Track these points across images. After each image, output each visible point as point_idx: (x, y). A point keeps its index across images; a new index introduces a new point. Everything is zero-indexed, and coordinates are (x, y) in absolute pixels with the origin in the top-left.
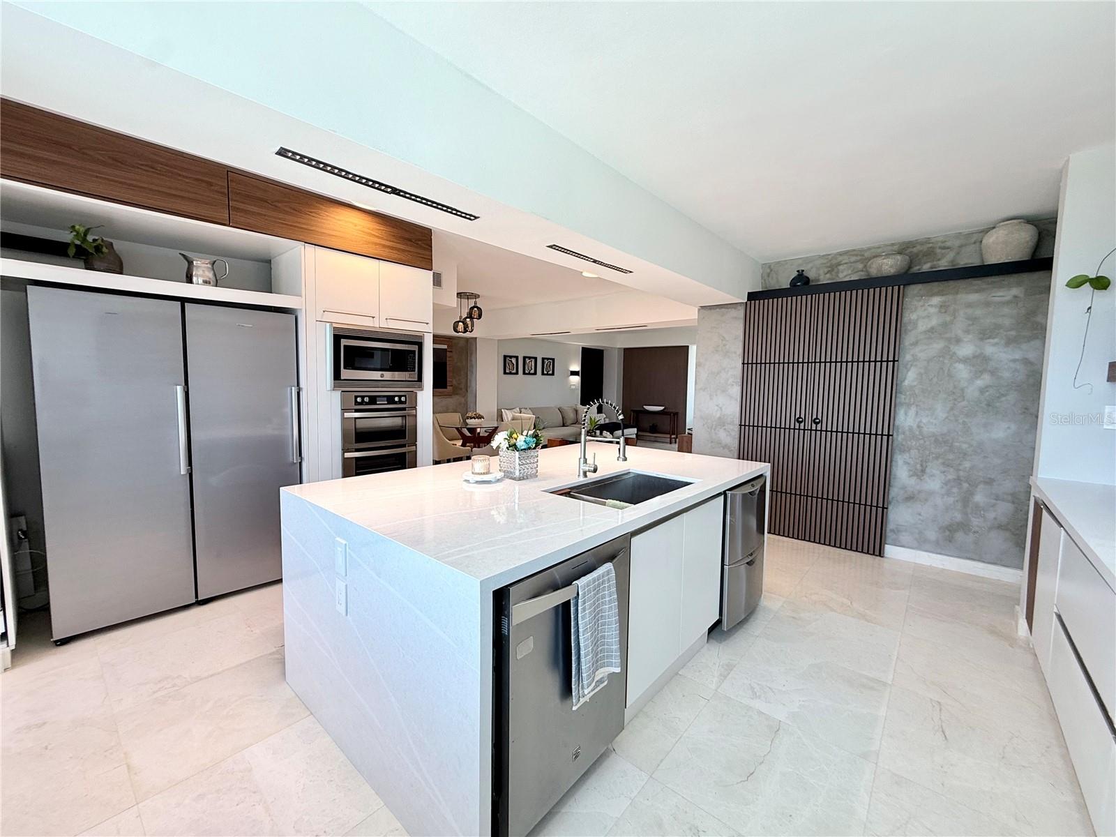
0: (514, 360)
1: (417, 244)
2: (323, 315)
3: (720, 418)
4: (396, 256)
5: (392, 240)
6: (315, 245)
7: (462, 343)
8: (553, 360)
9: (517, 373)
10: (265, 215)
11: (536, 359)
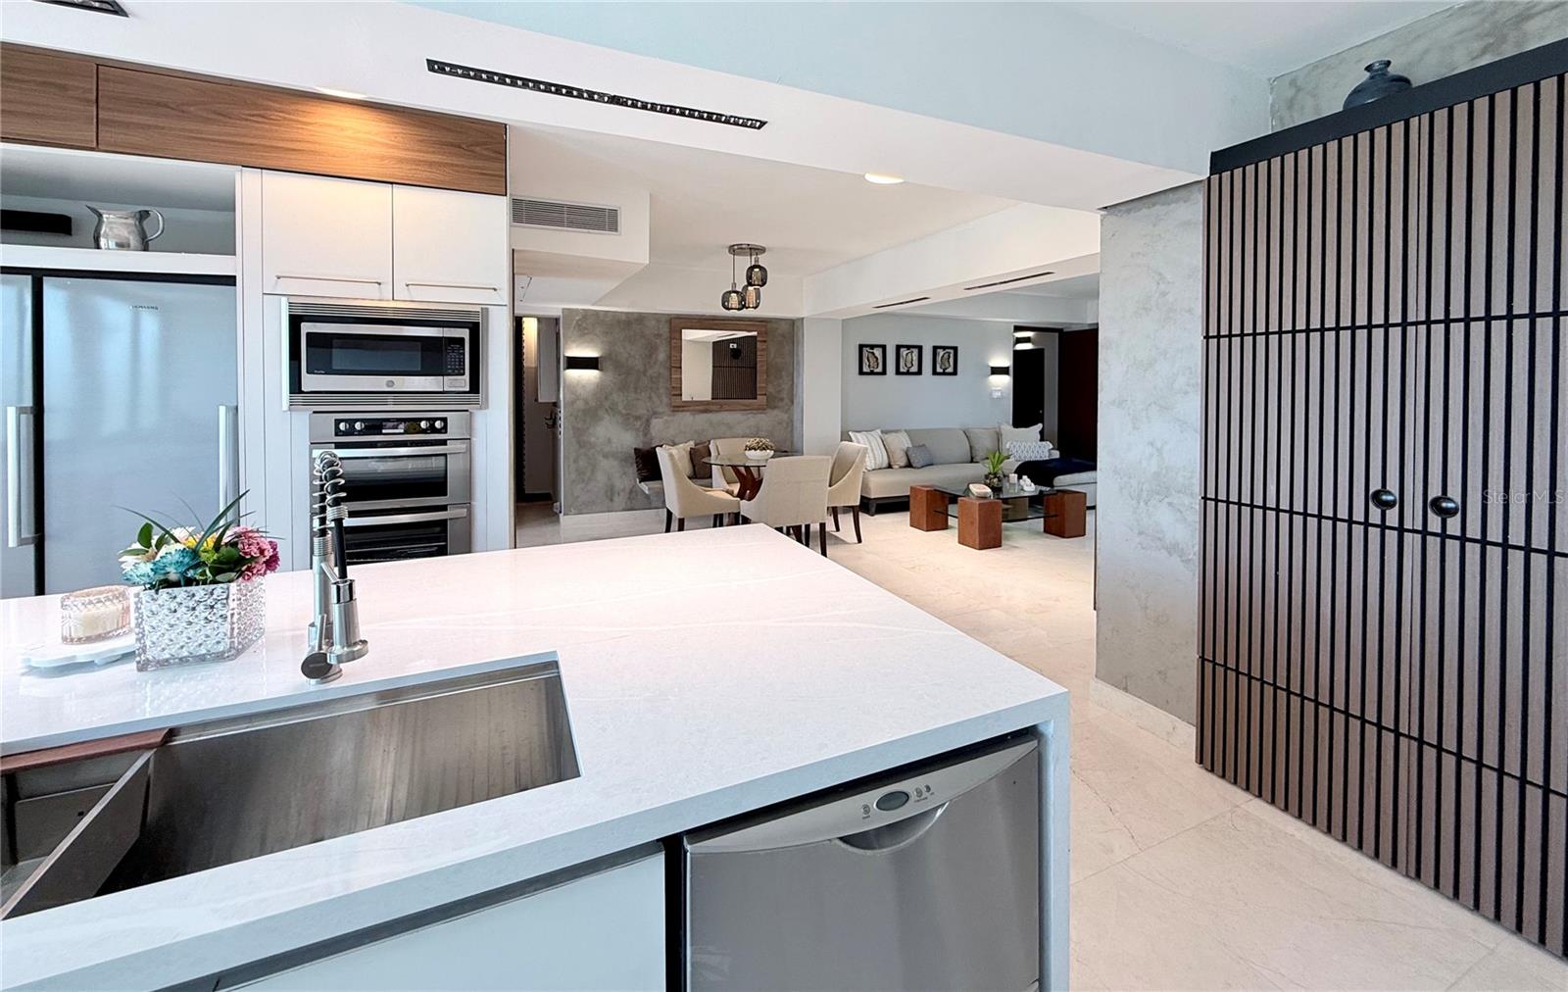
0: (878, 352)
1: (472, 151)
2: (276, 283)
3: (1157, 474)
4: (424, 175)
5: (423, 149)
6: (262, 168)
7: (784, 327)
8: (955, 349)
9: (884, 373)
10: (163, 128)
11: (920, 348)
